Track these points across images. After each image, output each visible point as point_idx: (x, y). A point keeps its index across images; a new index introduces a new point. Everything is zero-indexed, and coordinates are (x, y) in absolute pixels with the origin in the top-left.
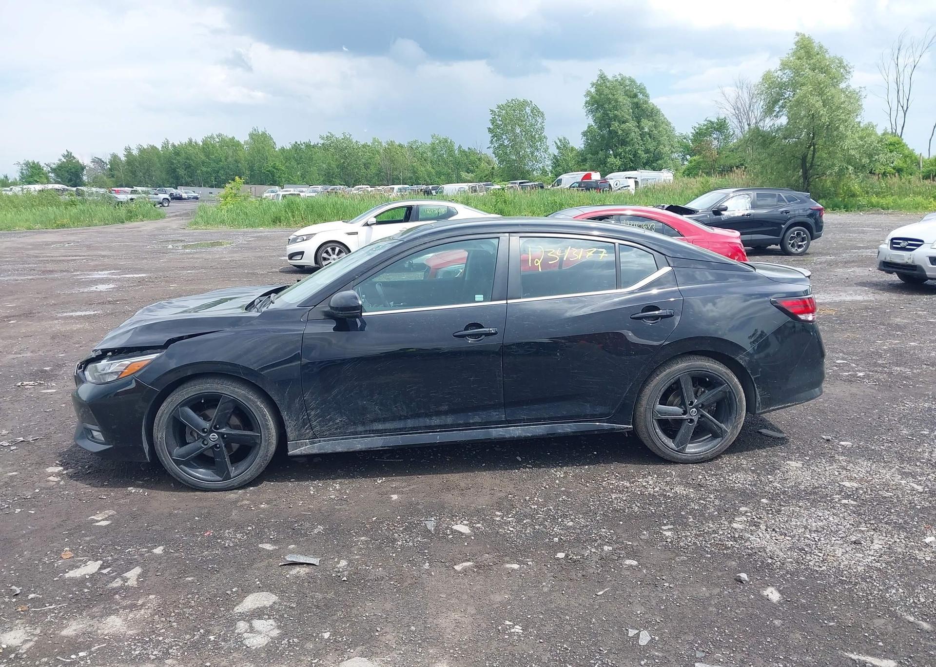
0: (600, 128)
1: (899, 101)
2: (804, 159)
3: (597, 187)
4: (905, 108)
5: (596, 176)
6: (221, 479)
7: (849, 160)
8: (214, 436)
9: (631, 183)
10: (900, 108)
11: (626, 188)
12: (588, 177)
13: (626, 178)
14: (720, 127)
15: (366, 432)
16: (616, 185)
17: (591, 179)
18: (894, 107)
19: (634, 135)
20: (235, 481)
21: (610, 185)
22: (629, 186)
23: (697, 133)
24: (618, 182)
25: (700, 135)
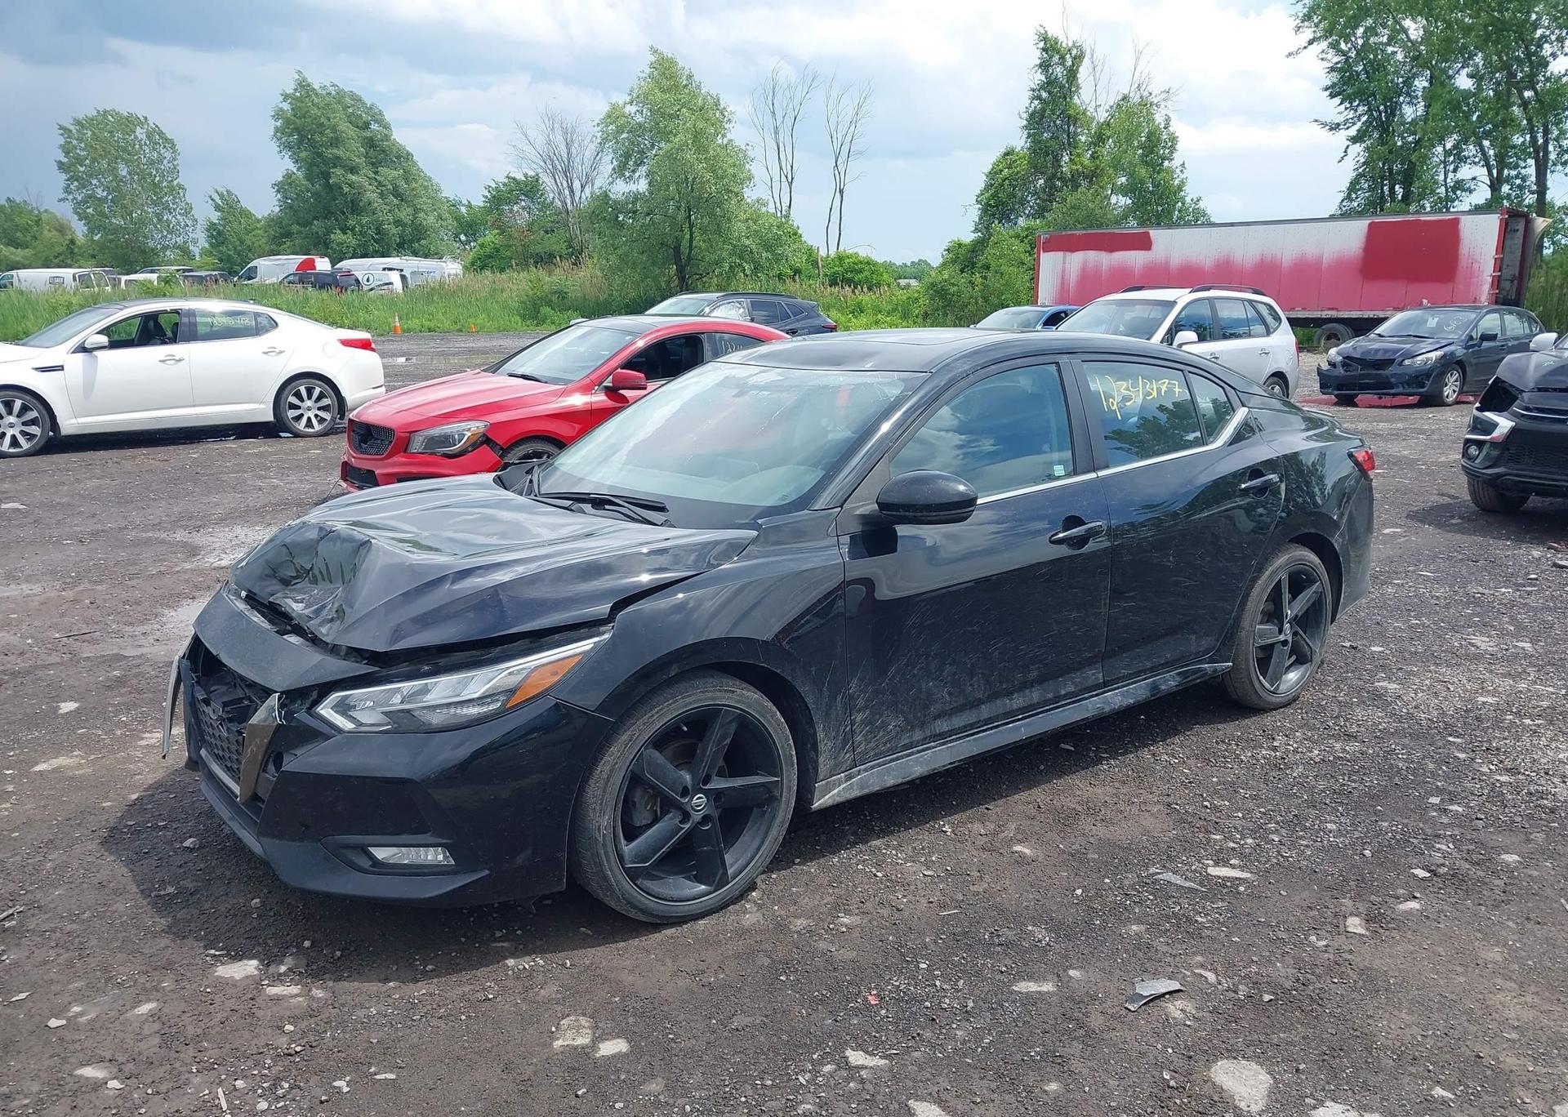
0: (309, 177)
1: (781, 168)
2: (677, 249)
3: (324, 282)
4: (790, 180)
5: (323, 265)
6: (712, 888)
7: (743, 253)
8: (699, 800)
9: (395, 277)
10: (783, 176)
11: (386, 287)
12: (310, 264)
13: (384, 269)
14: (529, 189)
15: (925, 740)
16: (368, 281)
17: (314, 268)
18: (776, 178)
19: (371, 194)
20: (735, 887)
21: (357, 281)
22: (391, 283)
23: (494, 197)
24: (370, 276)
25: (499, 199)
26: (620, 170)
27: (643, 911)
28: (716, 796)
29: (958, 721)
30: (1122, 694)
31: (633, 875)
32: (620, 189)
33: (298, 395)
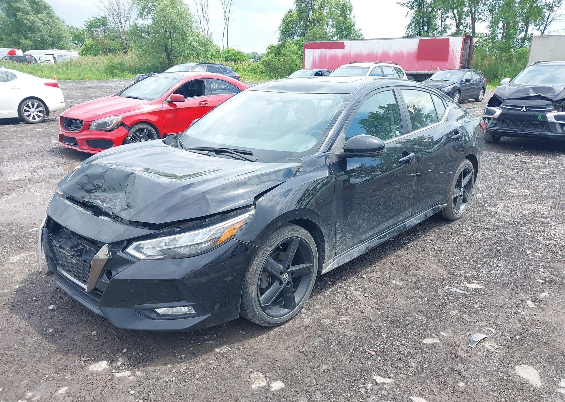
0: (8, 15)
1: (204, 16)
2: (166, 47)
3: (20, 60)
4: (207, 21)
5: (19, 52)
6: (291, 310)
7: (194, 48)
8: (286, 276)
9: (51, 58)
10: (205, 20)
11: (48, 62)
12: (12, 53)
13: (46, 54)
14: (103, 22)
15: (358, 243)
16: (39, 59)
17: (15, 54)
18: (202, 19)
19: (39, 24)
20: (298, 309)
21: (35, 59)
22: (50, 60)
23: (89, 25)
24: (41, 58)
25: (91, 26)
26: (141, 15)
27: (267, 323)
28: (292, 273)
29: (368, 235)
30: (417, 219)
31: (264, 309)
32: (142, 23)
33: (28, 106)
